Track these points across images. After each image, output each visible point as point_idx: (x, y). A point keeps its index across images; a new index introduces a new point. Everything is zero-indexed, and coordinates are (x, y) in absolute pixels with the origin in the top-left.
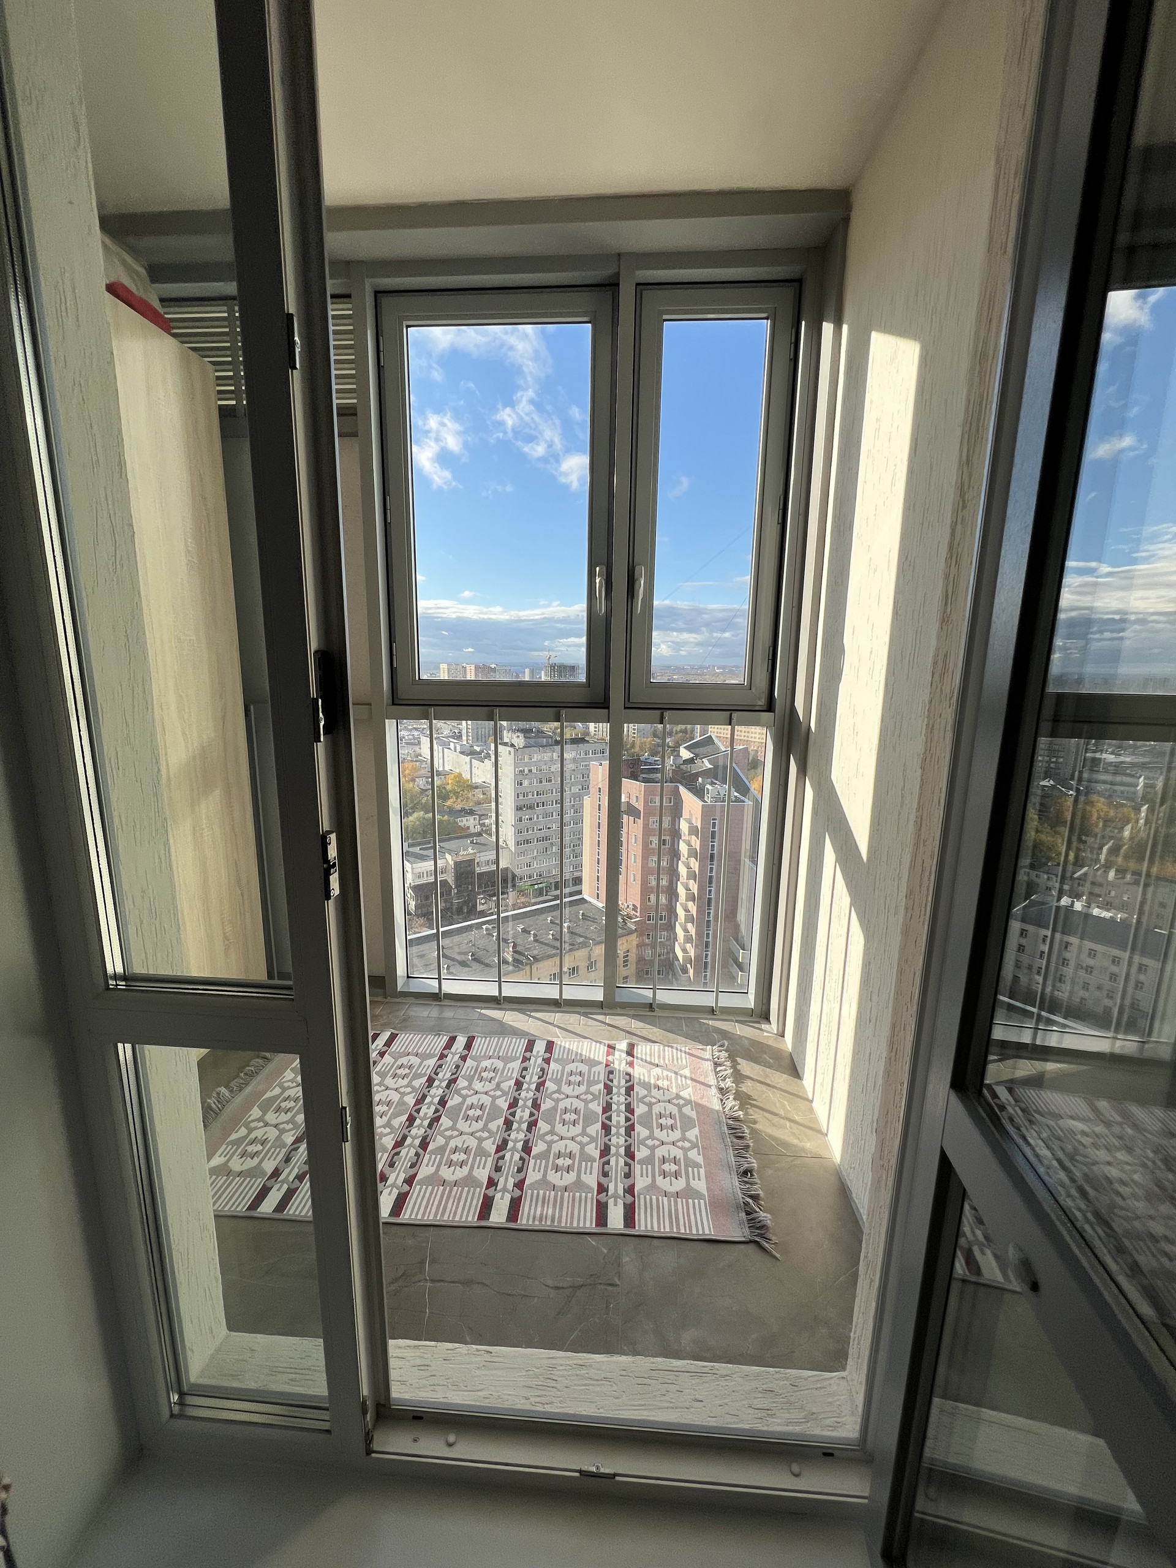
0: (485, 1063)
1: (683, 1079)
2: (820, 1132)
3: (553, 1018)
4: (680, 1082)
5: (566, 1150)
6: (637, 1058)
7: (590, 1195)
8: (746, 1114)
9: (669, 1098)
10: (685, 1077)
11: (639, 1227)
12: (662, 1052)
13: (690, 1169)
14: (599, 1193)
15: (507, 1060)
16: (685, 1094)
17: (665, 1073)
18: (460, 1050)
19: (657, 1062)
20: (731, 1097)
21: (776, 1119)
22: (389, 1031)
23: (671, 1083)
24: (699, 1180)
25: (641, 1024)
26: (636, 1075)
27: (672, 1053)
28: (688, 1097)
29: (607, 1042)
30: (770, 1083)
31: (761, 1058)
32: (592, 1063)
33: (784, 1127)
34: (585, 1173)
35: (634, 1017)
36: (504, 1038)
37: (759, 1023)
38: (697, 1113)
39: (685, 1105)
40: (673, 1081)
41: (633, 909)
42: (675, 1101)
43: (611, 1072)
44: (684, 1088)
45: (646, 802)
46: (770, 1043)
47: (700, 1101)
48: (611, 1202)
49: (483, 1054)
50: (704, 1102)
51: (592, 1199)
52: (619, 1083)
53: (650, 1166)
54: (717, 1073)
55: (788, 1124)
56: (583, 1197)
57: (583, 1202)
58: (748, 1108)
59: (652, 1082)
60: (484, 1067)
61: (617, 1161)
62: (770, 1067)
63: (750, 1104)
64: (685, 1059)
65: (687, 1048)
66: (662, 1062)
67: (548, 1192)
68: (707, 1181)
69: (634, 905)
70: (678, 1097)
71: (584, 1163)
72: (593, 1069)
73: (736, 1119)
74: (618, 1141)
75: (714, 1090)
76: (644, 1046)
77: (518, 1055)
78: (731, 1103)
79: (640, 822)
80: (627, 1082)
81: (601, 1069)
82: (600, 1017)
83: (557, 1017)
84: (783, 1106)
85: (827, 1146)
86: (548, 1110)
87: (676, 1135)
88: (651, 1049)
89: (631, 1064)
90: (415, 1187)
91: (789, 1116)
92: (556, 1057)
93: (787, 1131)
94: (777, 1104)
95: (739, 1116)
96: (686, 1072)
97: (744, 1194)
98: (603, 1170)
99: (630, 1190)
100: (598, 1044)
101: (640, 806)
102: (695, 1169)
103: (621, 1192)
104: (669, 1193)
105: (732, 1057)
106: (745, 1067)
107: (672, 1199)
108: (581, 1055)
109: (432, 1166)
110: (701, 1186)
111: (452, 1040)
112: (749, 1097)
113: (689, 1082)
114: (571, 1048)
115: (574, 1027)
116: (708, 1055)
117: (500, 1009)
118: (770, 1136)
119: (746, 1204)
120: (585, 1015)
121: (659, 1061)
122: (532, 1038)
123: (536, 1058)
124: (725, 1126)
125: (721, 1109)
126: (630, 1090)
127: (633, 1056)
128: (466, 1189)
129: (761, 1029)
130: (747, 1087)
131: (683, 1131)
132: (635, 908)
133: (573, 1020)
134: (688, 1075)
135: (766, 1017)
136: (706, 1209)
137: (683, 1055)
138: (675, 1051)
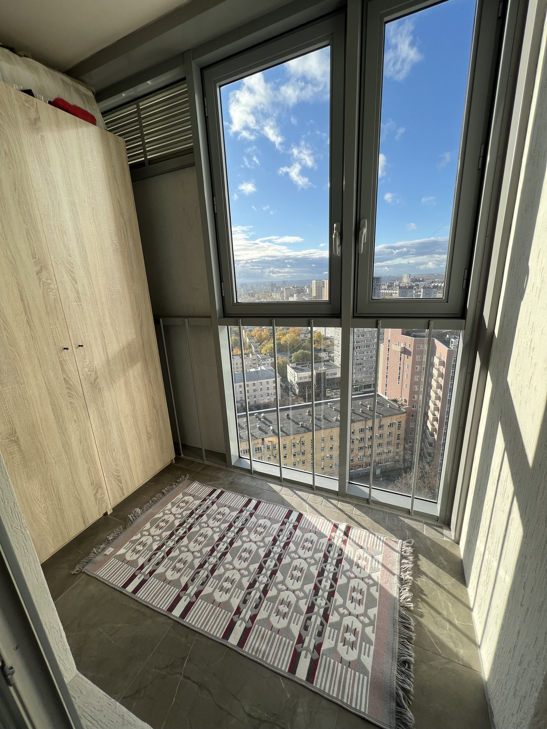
0: (261, 521)
1: (377, 563)
2: (473, 641)
3: (307, 497)
4: (373, 565)
5: (287, 599)
6: (350, 538)
7: (291, 642)
8: (416, 606)
9: (363, 577)
10: (378, 562)
11: (316, 684)
12: (367, 538)
13: (364, 643)
14: (298, 643)
15: (273, 521)
16: (375, 576)
17: (366, 555)
18: (251, 509)
19: (362, 544)
20: (407, 589)
21: (439, 618)
22: (220, 489)
23: (367, 564)
24: (368, 656)
25: (358, 512)
26: (346, 552)
27: (374, 539)
28: (376, 579)
29: (334, 522)
30: (441, 583)
31: (437, 558)
32: (321, 535)
33: (443, 627)
34: (294, 623)
35: (356, 506)
36: (276, 505)
37: (441, 527)
38: (380, 595)
39: (373, 585)
40: (369, 563)
41: (405, 402)
42: (366, 580)
43: (330, 545)
44: (375, 570)
45: (415, 347)
46: (447, 547)
47: (384, 586)
48: (303, 653)
49: (262, 514)
50: (387, 587)
51: (292, 646)
52: (334, 555)
53: (336, 631)
54: (401, 564)
55: (448, 626)
56: (287, 643)
57: (286, 647)
58: (418, 601)
59: (355, 560)
60: (260, 524)
61: (316, 619)
62: (443, 568)
63: (421, 598)
64: (381, 547)
65: (385, 538)
66: (365, 545)
67: (267, 630)
68: (373, 658)
69: (405, 400)
70: (370, 577)
71: (295, 614)
72: (321, 540)
73: (408, 609)
74: (321, 602)
75: (395, 579)
76: (357, 530)
77: (280, 519)
78: (406, 594)
79: (411, 358)
80: (339, 555)
81: (325, 541)
82: (335, 502)
83: (309, 497)
84: (447, 607)
85: (477, 658)
86: (285, 564)
87: (360, 609)
88: (360, 533)
89: (345, 542)
90: (199, 600)
91: (450, 618)
92: (301, 526)
93: (446, 632)
94: (443, 604)
95: (410, 607)
96: (380, 558)
97: (399, 685)
98: (305, 624)
99: (318, 647)
100: (328, 522)
101: (411, 349)
102: (368, 645)
103: (312, 647)
104: (345, 660)
105: (415, 554)
106: (425, 564)
107: (345, 667)
108: (316, 527)
109: (212, 588)
110: (368, 661)
111: (250, 501)
112: (422, 591)
113: (380, 566)
114: (311, 522)
115: (318, 506)
116: (398, 548)
117: (281, 485)
118: (431, 632)
119: (398, 695)
120: (327, 498)
121: (364, 544)
122: (291, 509)
123: (290, 523)
124: (398, 613)
125: (398, 597)
126: (339, 562)
127: (347, 536)
128: (224, 610)
129: (442, 534)
130: (422, 582)
131: (367, 608)
132: (406, 401)
133: (318, 500)
134: (381, 561)
135: (448, 525)
136: (367, 686)
137: (381, 543)
138: (376, 539)
